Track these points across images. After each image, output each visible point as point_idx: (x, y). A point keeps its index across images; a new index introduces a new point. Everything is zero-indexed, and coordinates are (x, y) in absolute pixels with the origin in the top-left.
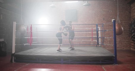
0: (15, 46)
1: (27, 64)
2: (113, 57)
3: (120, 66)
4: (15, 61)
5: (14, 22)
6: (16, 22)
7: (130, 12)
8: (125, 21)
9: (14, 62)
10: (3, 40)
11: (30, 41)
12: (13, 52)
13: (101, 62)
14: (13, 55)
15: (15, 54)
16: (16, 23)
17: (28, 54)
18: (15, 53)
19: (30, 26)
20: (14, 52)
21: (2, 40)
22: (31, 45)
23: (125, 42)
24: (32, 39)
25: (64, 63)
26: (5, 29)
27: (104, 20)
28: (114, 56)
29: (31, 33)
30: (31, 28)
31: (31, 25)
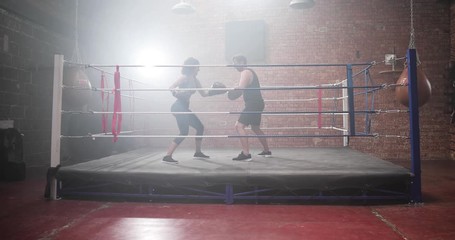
0: (61, 140)
1: (105, 206)
2: (407, 177)
3: (432, 207)
4: (59, 195)
5: (56, 56)
6: (62, 56)
7: (448, 31)
8: (429, 62)
9: (55, 198)
10: (11, 126)
11: (115, 123)
12: (55, 161)
13: (365, 196)
14: (53, 173)
15: (61, 169)
16: (63, 61)
17: (106, 170)
18: (59, 166)
19: (115, 69)
20: (58, 163)
21: (8, 124)
22: (116, 139)
23: (430, 134)
24: (120, 115)
25: (236, 202)
26: (18, 86)
27: (358, 57)
28: (412, 174)
29: (117, 94)
30: (117, 77)
31: (118, 67)
